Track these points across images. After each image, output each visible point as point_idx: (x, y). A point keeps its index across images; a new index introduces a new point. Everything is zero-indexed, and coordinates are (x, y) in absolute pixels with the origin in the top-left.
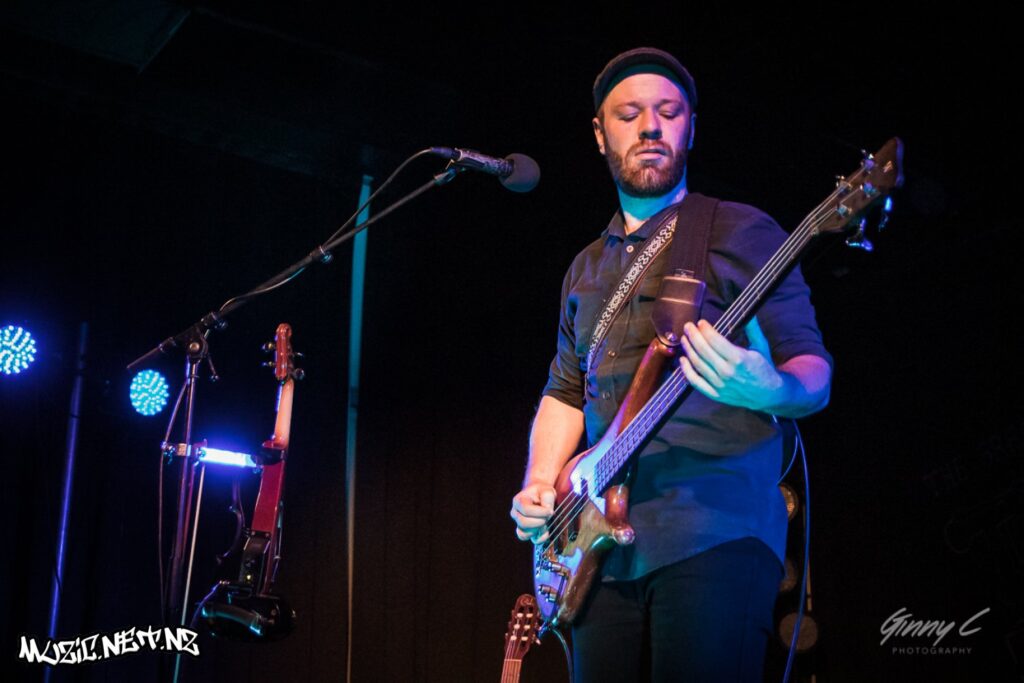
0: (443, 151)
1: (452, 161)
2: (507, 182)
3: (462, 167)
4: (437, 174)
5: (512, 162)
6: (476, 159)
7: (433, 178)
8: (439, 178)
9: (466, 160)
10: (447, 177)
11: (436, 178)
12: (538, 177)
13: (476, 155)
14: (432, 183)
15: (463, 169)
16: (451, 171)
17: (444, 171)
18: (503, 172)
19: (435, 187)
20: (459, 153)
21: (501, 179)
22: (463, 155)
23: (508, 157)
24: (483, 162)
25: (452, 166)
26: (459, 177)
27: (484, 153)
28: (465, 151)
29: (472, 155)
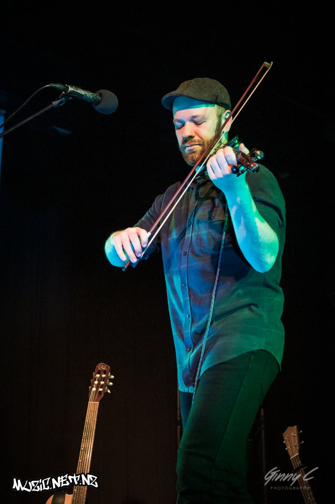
0: (57, 86)
1: (64, 92)
2: (97, 108)
3: (70, 96)
4: (54, 101)
5: (101, 95)
6: (79, 92)
7: (51, 103)
8: (55, 103)
9: (72, 92)
10: (60, 103)
11: (54, 103)
12: (117, 104)
13: (79, 90)
14: (51, 106)
15: (71, 98)
16: (63, 99)
17: (58, 99)
18: (95, 101)
19: (53, 108)
20: (68, 88)
21: (94, 106)
22: (71, 89)
23: (98, 92)
24: (83, 94)
25: (63, 96)
26: (67, 102)
27: (83, 88)
28: (72, 86)
29: (77, 89)
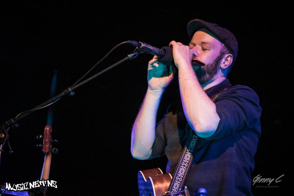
1: (137, 48)
4: (129, 54)
5: (165, 50)
6: (149, 47)
7: (127, 56)
8: (130, 56)
9: (144, 48)
10: (134, 56)
11: (129, 56)
13: (149, 46)
14: (127, 58)
15: (142, 52)
16: (136, 53)
17: (133, 53)
19: (129, 60)
20: (141, 44)
22: (143, 45)
24: (152, 49)
25: (137, 50)
28: (144, 43)
29: (147, 46)
